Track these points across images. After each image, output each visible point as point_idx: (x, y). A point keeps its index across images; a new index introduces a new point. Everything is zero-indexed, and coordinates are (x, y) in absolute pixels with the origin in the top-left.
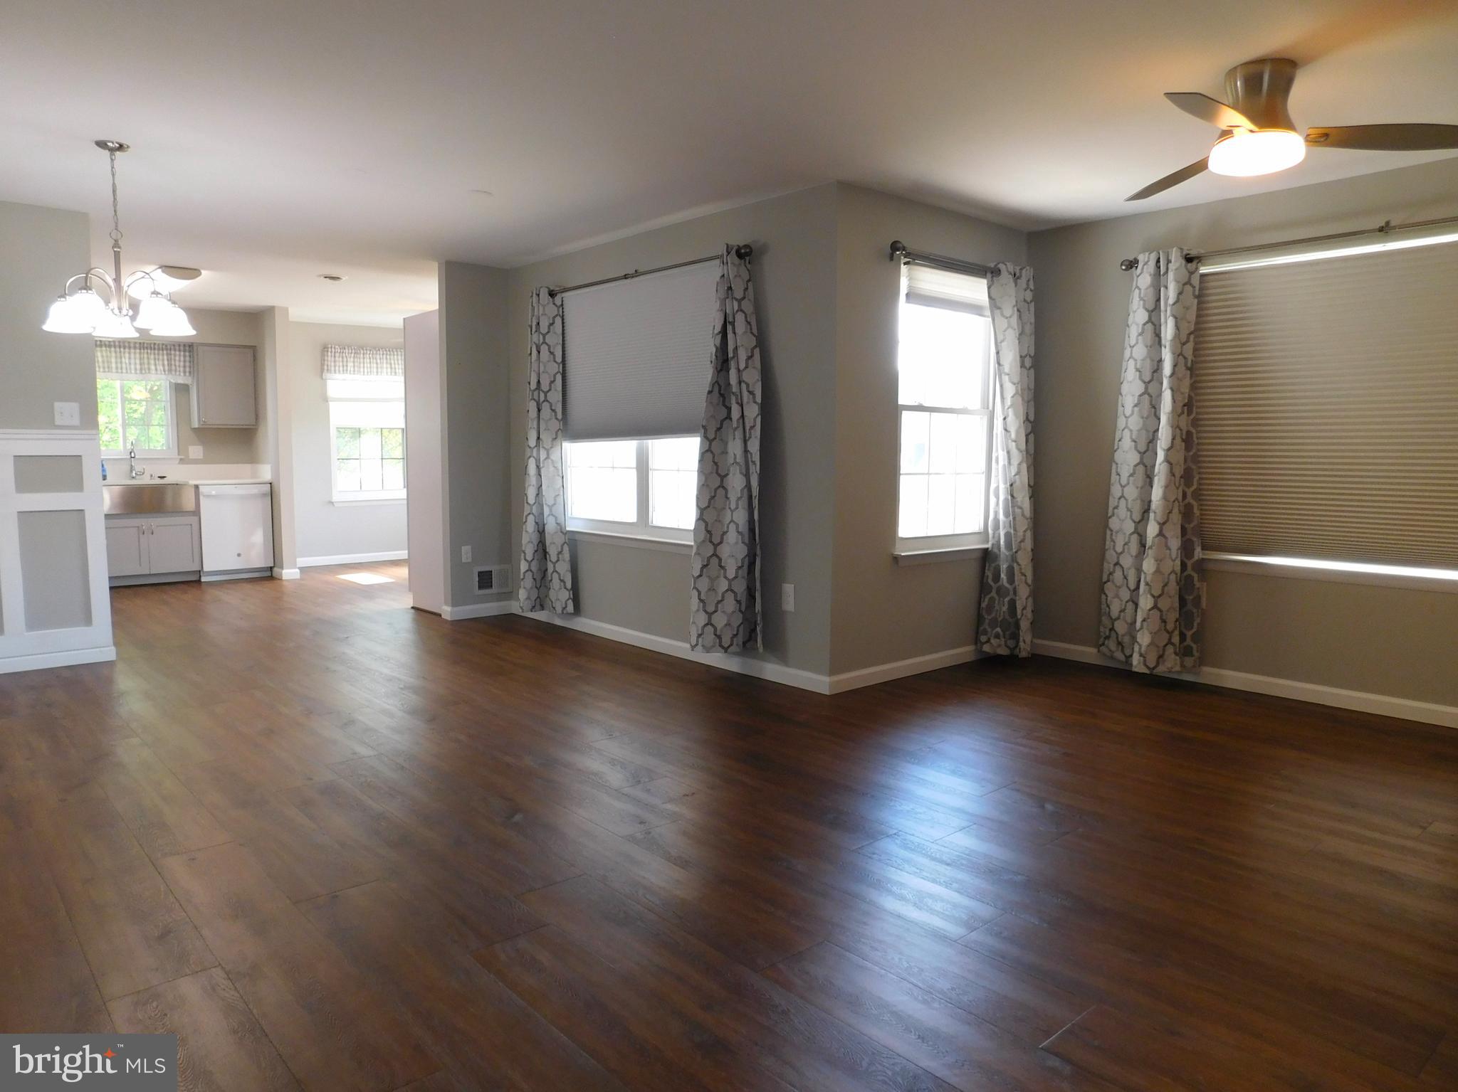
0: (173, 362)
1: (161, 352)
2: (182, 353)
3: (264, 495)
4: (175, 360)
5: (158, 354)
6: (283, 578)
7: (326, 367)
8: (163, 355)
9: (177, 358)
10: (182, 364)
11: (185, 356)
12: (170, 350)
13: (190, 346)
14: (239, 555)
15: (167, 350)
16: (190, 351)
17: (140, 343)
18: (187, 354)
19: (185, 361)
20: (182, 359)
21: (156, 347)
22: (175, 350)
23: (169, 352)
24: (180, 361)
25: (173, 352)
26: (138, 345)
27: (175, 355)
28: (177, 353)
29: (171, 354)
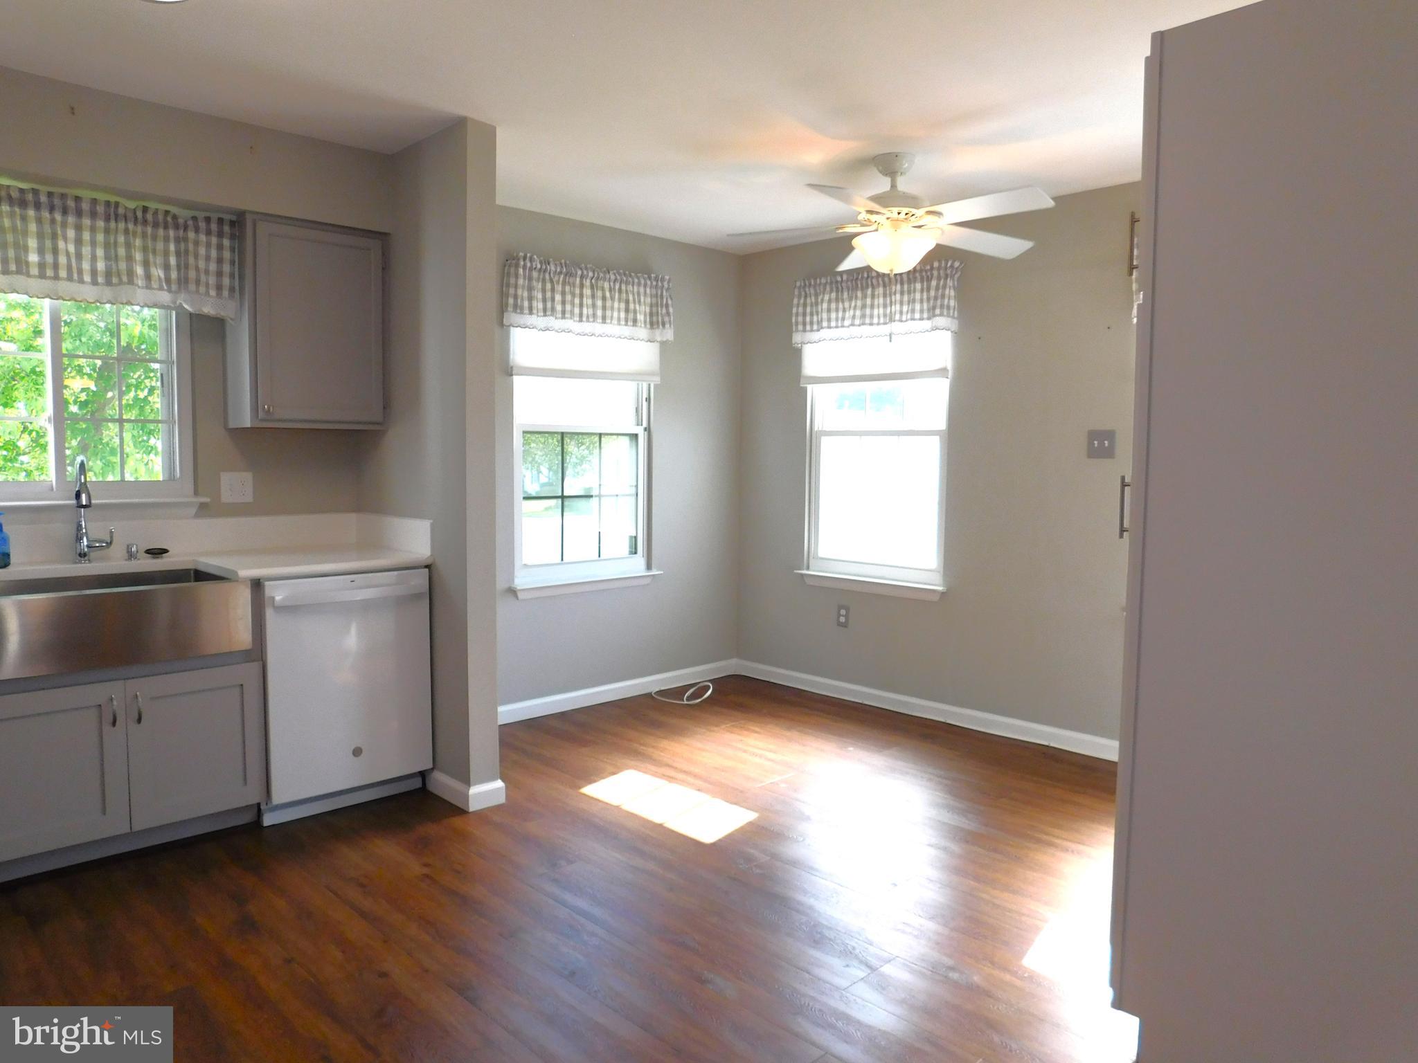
0: (191, 260)
1: (161, 232)
2: (214, 240)
3: (416, 597)
4: (196, 256)
5: (154, 238)
6: (471, 809)
7: (511, 301)
8: (166, 239)
9: (202, 251)
10: (213, 267)
11: (220, 247)
12: (186, 228)
13: (232, 224)
14: (357, 752)
15: (177, 227)
16: (232, 237)
17: (108, 203)
18: (226, 242)
19: (220, 261)
20: (214, 253)
21: (149, 217)
22: (197, 230)
23: (181, 232)
24: (208, 258)
25: (191, 235)
26: (100, 209)
27: (197, 243)
28: (203, 238)
29: (186, 240)
